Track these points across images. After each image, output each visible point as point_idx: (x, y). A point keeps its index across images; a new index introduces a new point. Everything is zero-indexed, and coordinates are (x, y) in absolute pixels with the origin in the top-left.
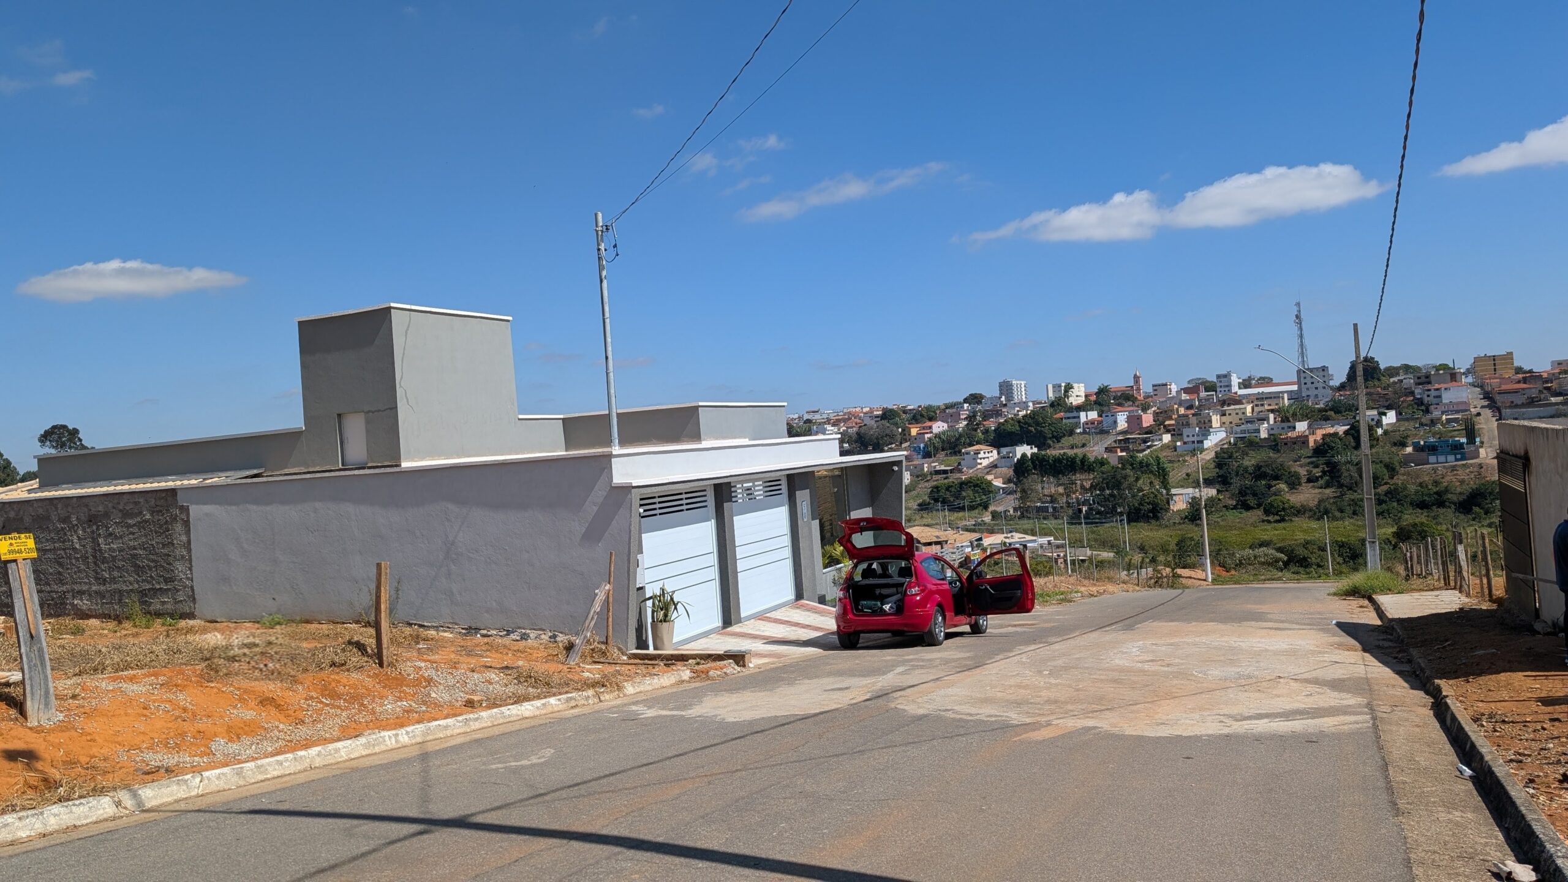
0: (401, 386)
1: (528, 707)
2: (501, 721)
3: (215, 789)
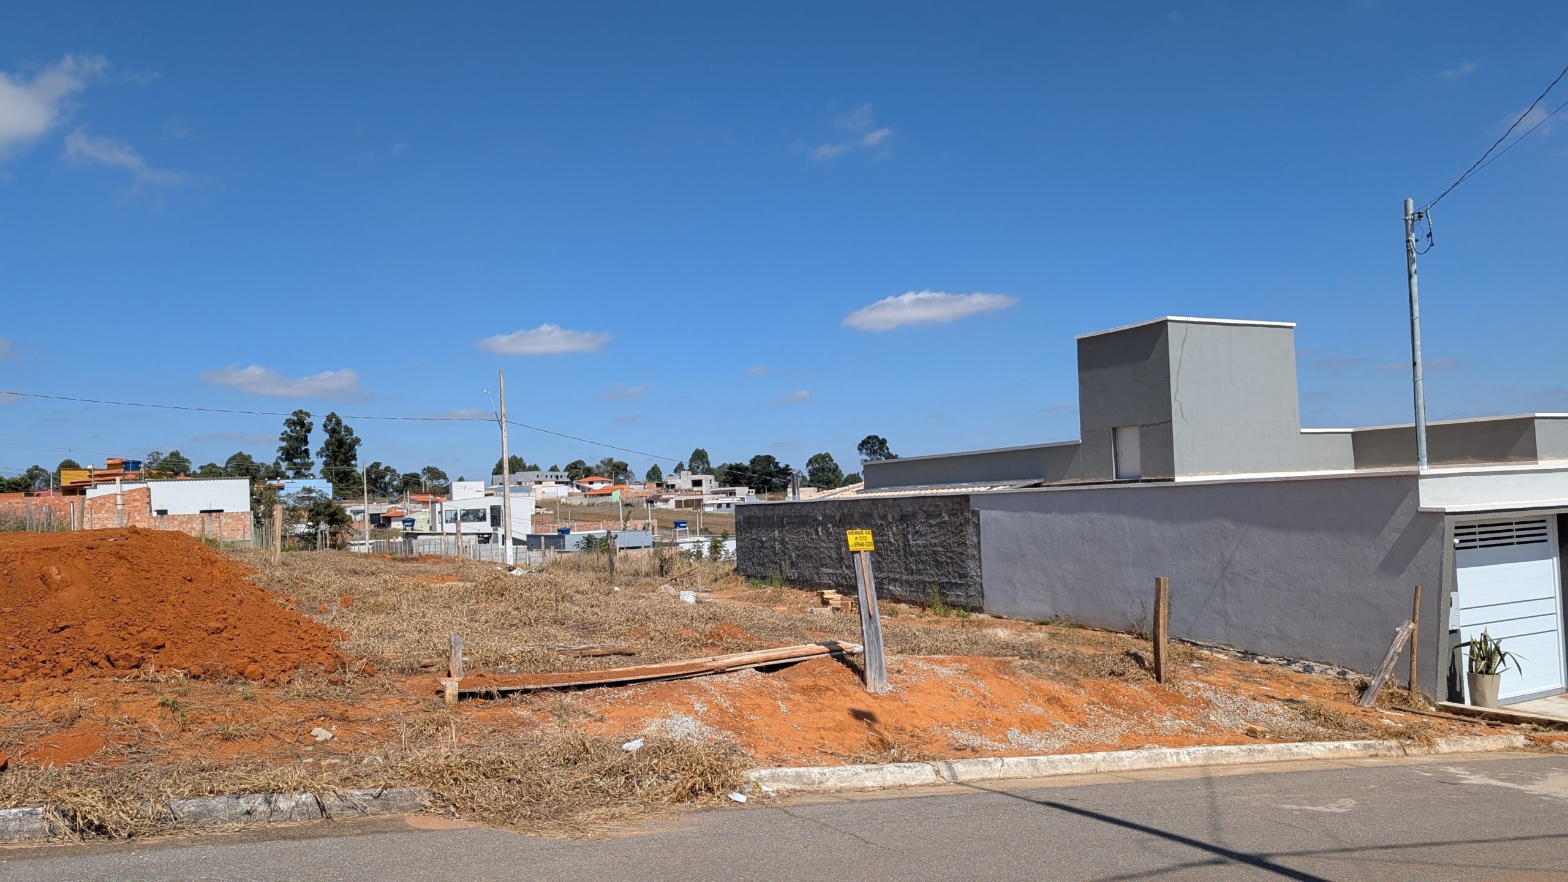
0: (1176, 400)
1: (1318, 747)
2: (1288, 757)
3: (1015, 775)
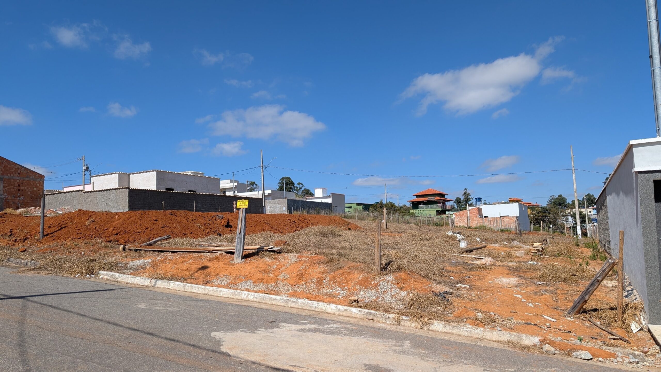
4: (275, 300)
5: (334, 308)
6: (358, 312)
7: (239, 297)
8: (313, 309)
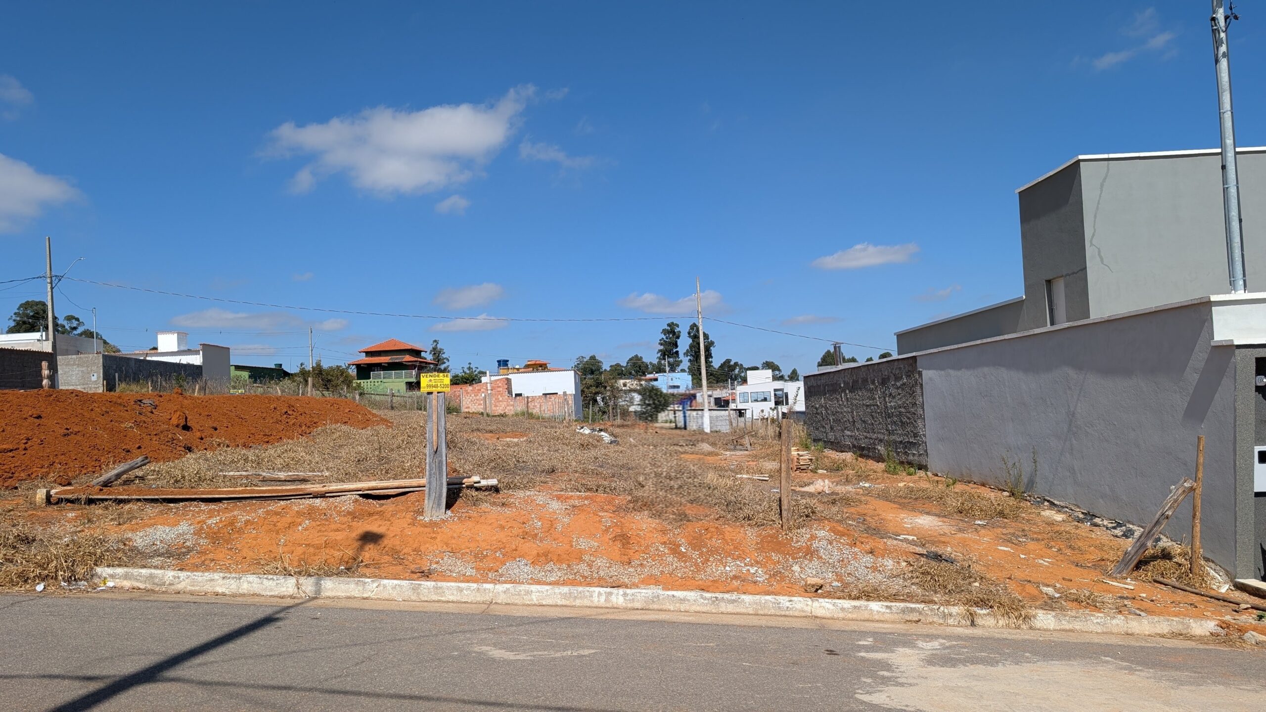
0: (1092, 244)
1: (824, 604)
4: (683, 600)
5: (830, 607)
6: (884, 610)
7: (586, 602)
8: (783, 613)
